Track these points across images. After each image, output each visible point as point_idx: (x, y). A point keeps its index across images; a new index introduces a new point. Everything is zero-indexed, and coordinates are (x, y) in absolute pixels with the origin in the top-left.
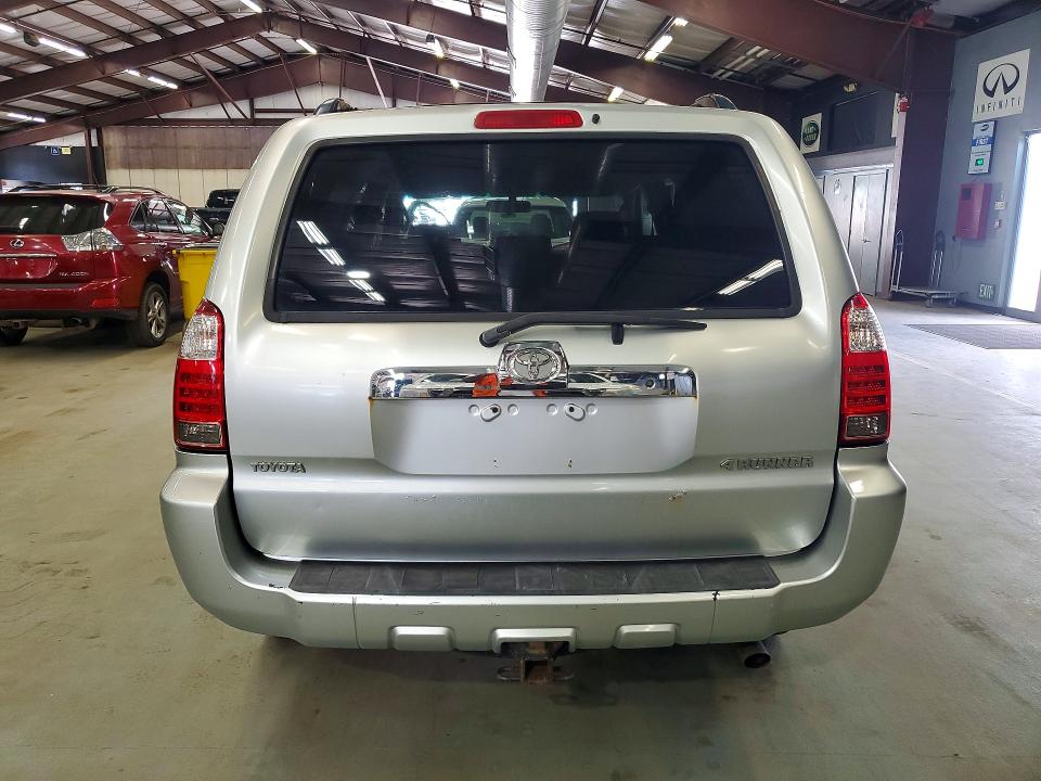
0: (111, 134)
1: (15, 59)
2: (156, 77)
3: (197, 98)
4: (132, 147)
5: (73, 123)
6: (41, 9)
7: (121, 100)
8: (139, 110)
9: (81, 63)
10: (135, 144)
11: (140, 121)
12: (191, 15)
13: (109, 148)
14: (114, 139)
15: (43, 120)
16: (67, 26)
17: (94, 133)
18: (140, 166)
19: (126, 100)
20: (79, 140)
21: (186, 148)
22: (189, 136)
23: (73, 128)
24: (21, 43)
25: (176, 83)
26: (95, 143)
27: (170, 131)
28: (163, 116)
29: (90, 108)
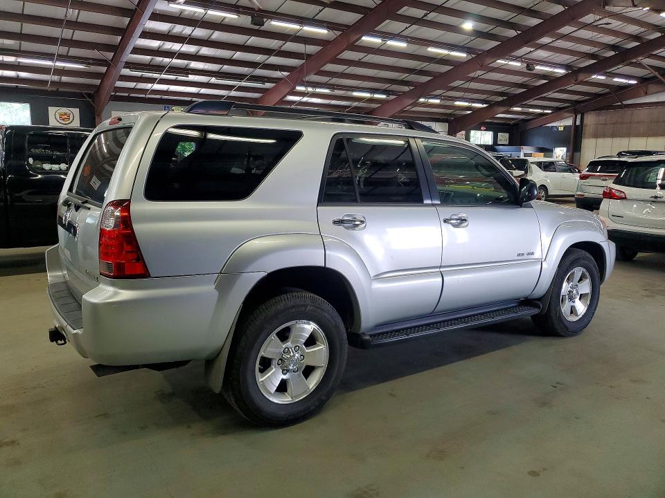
0: (589, 117)
1: (526, 79)
2: (618, 77)
3: (652, 88)
4: (602, 124)
5: (568, 112)
6: (532, 50)
7: (597, 95)
8: (609, 100)
9: (565, 76)
10: (603, 122)
11: (609, 107)
12: (635, 34)
13: (587, 125)
14: (591, 119)
15: (550, 112)
16: (552, 57)
17: (579, 117)
18: (604, 136)
19: (601, 95)
20: (569, 122)
21: (638, 122)
22: (643, 114)
23: (567, 115)
24: (525, 70)
25: (636, 80)
26: (578, 123)
27: (629, 112)
28: (625, 103)
29: (577, 102)
